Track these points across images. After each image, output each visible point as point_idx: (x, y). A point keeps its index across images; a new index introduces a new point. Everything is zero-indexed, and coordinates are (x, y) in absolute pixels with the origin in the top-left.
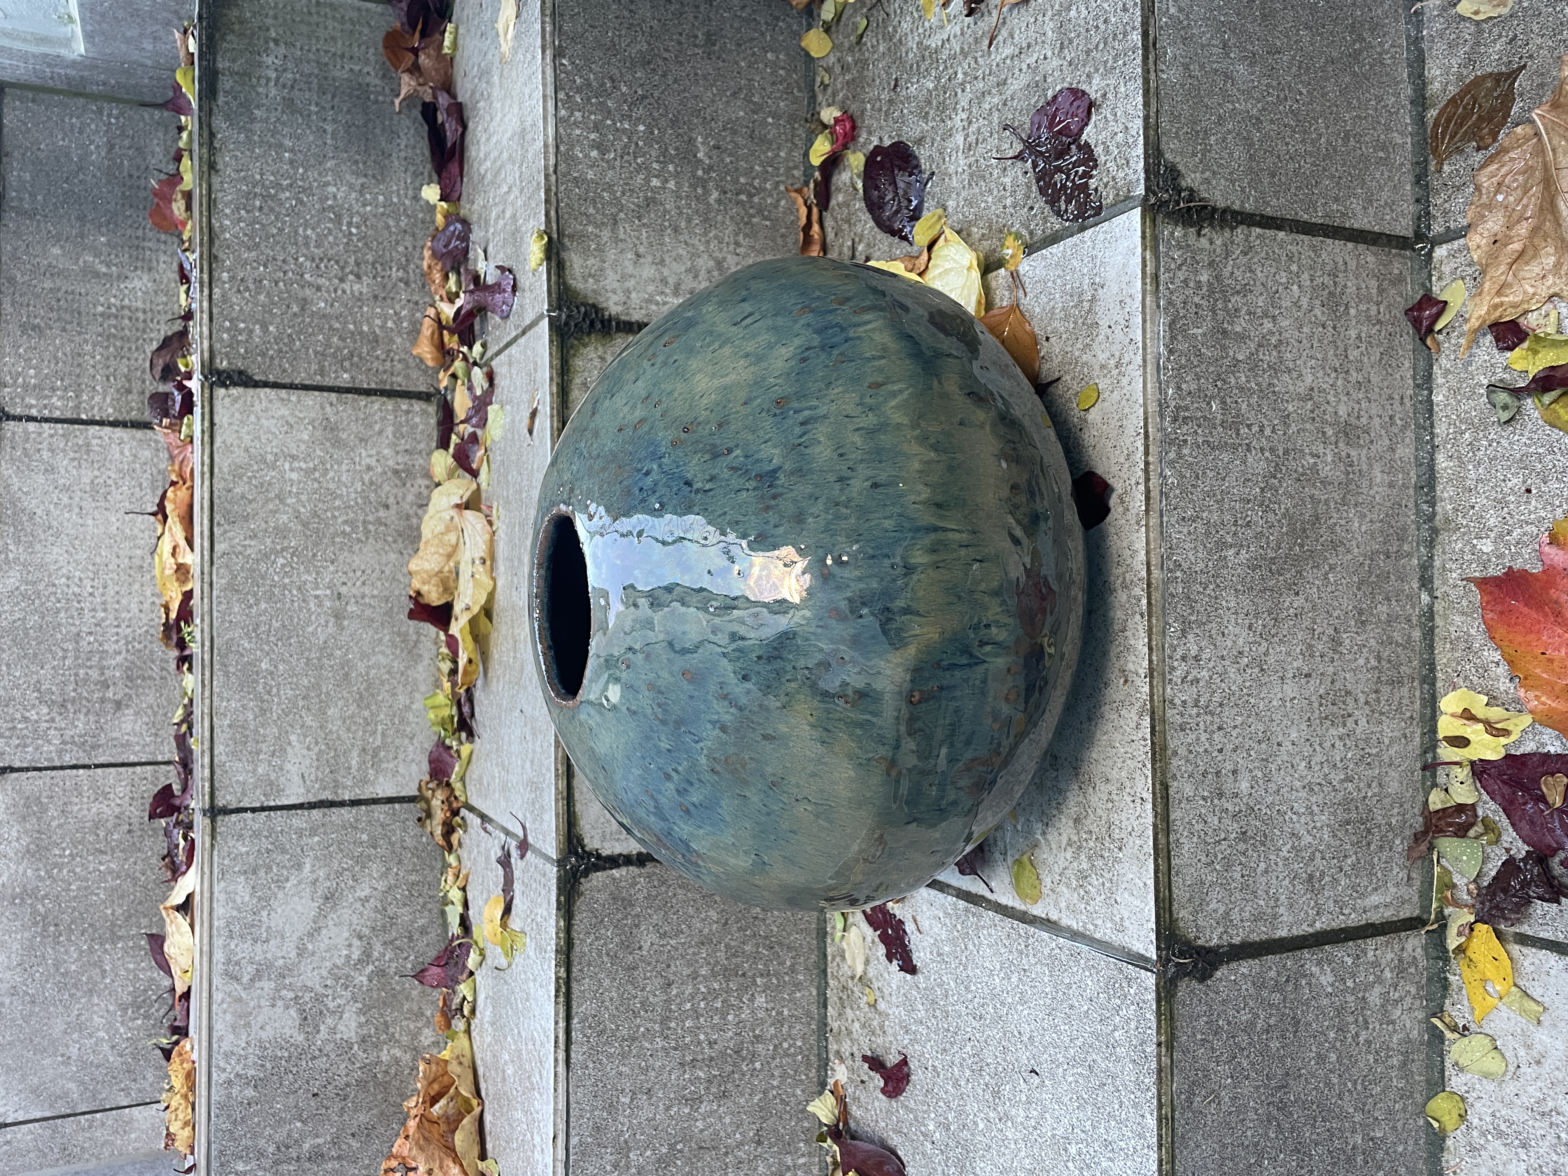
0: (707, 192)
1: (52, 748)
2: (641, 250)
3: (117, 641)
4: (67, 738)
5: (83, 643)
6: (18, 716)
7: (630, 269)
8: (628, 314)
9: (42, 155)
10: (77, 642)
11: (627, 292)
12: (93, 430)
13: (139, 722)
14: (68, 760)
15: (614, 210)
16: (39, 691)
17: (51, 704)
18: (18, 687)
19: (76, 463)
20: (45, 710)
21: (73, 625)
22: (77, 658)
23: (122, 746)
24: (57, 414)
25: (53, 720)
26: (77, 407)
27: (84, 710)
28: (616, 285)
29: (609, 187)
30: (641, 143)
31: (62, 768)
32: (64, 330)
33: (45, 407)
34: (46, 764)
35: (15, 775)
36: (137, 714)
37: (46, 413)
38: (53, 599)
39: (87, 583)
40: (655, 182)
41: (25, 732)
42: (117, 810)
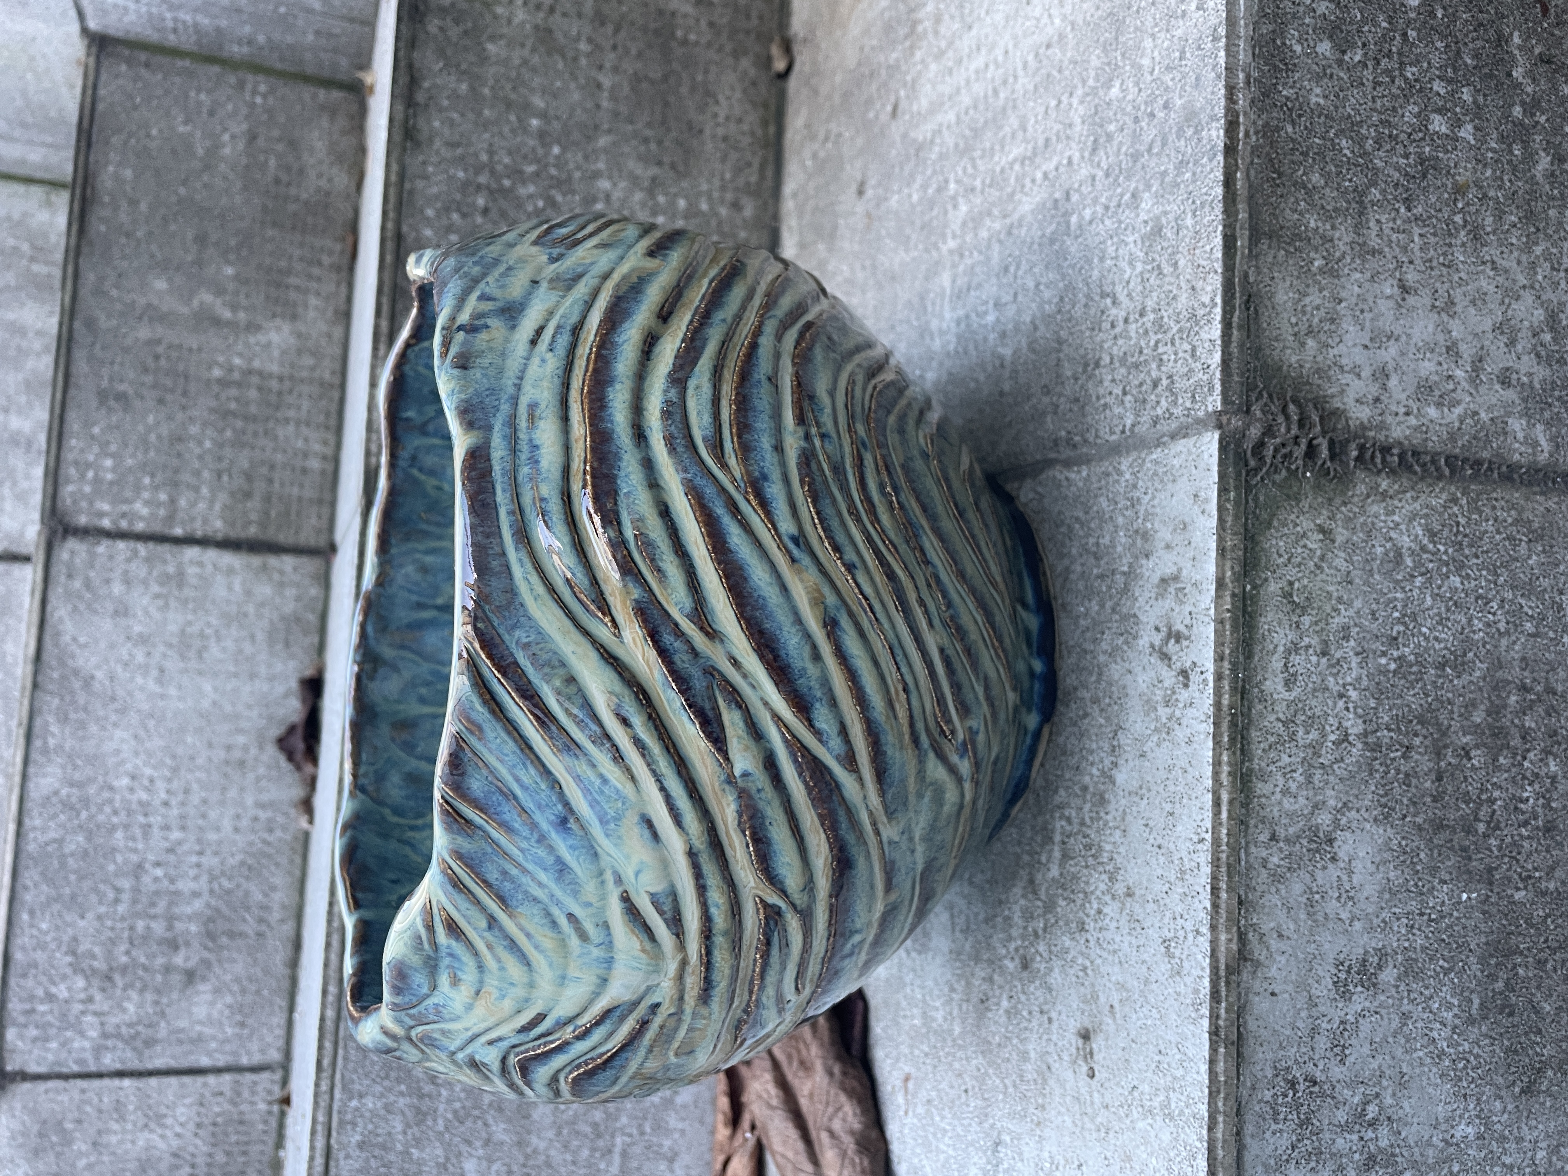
0: (1530, 157)
1: (87, 1044)
2: (1411, 277)
3: (196, 878)
4: (109, 1029)
5: (146, 879)
6: (40, 992)
7: (1387, 322)
8: (1382, 426)
9: (153, 145)
10: (137, 878)
11: (1382, 375)
12: (192, 552)
13: (219, 1006)
14: (109, 1061)
15: (1360, 180)
16: (74, 953)
17: (90, 974)
18: (43, 946)
19: (161, 602)
20: (80, 983)
21: (135, 851)
22: (135, 901)
23: (193, 1041)
24: (140, 526)
25: (90, 1000)
26: (171, 518)
27: (138, 984)
28: (1358, 356)
29: (1351, 128)
30: (1412, 34)
31: (100, 1075)
32: (161, 401)
33: (124, 515)
34: (76, 1068)
35: (27, 1086)
36: (217, 991)
37: (124, 524)
38: (108, 809)
39: (161, 785)
40: (1439, 124)
41: (49, 1018)
42: (175, 1143)
